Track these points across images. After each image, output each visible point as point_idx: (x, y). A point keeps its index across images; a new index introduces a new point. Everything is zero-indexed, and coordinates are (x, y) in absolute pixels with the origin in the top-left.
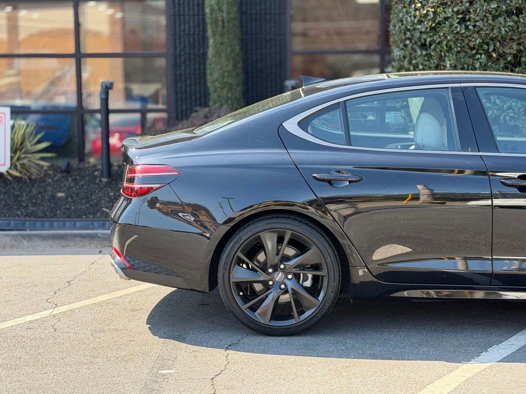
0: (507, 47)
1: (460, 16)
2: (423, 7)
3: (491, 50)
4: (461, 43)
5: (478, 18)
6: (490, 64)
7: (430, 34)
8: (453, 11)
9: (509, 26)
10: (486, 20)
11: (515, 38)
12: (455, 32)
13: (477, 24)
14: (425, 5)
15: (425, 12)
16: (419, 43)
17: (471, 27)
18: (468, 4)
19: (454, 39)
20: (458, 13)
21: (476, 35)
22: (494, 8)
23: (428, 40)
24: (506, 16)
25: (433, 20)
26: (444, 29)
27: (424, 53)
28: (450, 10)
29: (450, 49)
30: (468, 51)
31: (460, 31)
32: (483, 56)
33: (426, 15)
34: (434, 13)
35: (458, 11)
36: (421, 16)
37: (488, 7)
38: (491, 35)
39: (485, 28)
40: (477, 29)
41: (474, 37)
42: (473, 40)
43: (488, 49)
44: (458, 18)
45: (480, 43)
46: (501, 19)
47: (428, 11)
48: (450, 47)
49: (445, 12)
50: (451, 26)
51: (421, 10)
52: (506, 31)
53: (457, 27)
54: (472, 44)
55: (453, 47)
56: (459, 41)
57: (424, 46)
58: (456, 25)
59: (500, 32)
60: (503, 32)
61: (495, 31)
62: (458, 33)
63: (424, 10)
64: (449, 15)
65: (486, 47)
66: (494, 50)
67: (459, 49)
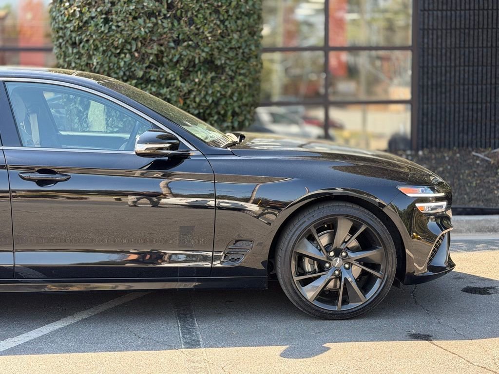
0: (150, 48)
1: (104, 16)
3: (133, 49)
4: (106, 42)
5: (119, 19)
6: (134, 63)
7: (79, 33)
8: (96, 11)
9: (148, 27)
10: (126, 21)
11: (155, 38)
12: (100, 31)
13: (120, 24)
14: (72, 5)
15: (72, 11)
16: (70, 42)
17: (114, 27)
18: (109, 5)
19: (99, 38)
20: (101, 13)
21: (118, 35)
22: (133, 10)
23: (77, 38)
24: (146, 18)
25: (80, 18)
26: (90, 28)
27: (75, 51)
28: (94, 10)
29: (96, 49)
30: (113, 50)
31: (104, 31)
32: (128, 55)
33: (73, 14)
34: (80, 12)
35: (101, 11)
36: (69, 15)
37: (127, 9)
38: (133, 35)
39: (127, 29)
40: (119, 30)
41: (117, 37)
42: (117, 39)
43: (131, 48)
44: (101, 18)
45: (122, 42)
46: (141, 21)
47: (75, 10)
48: (97, 45)
49: (90, 12)
50: (96, 25)
51: (69, 9)
52: (145, 32)
53: (101, 27)
54: (116, 44)
55: (99, 46)
56: (105, 41)
57: (74, 45)
58: (101, 25)
59: (140, 33)
60: (143, 33)
61: (136, 32)
62: (102, 32)
63: (71, 9)
64: (93, 15)
65: (129, 47)
66: (136, 50)
67: (105, 48)
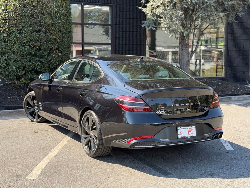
0: (36, 43)
1: (19, 31)
2: (4, 27)
3: (31, 44)
4: (20, 41)
5: (25, 33)
6: (30, 49)
7: (7, 37)
8: (16, 29)
9: (37, 36)
10: (28, 33)
11: (39, 40)
12: (17, 37)
13: (25, 34)
14: (5, 26)
15: (5, 29)
16: (3, 40)
17: (23, 36)
18: (21, 27)
19: (17, 39)
20: (18, 30)
21: (25, 39)
22: (31, 29)
23: (7, 39)
24: (35, 32)
25: (8, 32)
26: (13, 35)
27: (5, 44)
28: (15, 29)
29: (15, 43)
30: (23, 44)
31: (19, 37)
32: (28, 46)
33: (5, 30)
34: (9, 29)
35: (18, 29)
36: (3, 30)
37: (29, 29)
38: (31, 39)
39: (28, 36)
40: (25, 36)
41: (24, 39)
42: (24, 40)
43: (30, 44)
44: (18, 32)
45: (27, 41)
46: (34, 33)
47: (6, 28)
48: (16, 42)
49: (13, 29)
50: (15, 35)
51: (3, 28)
52: (36, 38)
53: (18, 35)
54: (24, 42)
55: (17, 42)
56: (19, 40)
57: (5, 41)
58: (18, 34)
59: (34, 38)
60: (35, 38)
61: (32, 38)
62: (18, 37)
63: (4, 28)
64: (14, 31)
65: (29, 43)
66: (32, 44)
67: (19, 43)
